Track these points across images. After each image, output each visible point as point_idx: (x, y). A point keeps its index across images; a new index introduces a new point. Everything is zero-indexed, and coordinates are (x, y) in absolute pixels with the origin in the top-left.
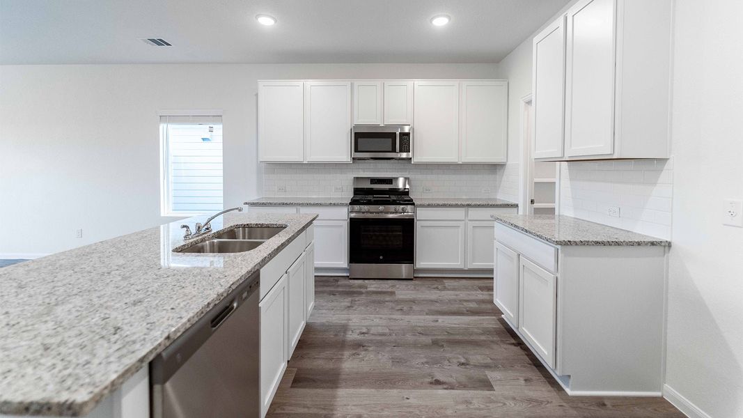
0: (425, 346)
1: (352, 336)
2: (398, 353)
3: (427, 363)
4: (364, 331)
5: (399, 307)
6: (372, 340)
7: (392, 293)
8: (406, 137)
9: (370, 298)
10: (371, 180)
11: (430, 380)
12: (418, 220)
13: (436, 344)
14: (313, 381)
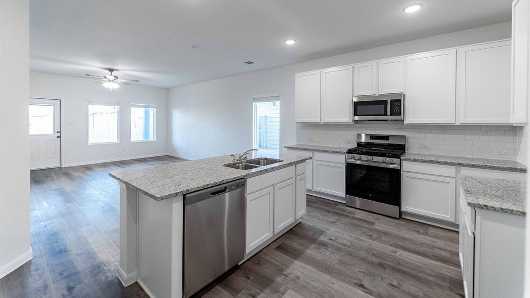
0: (372, 264)
1: (323, 238)
2: (346, 259)
3: (363, 272)
4: (333, 239)
5: (371, 233)
6: (334, 245)
7: (373, 223)
8: (397, 103)
9: (352, 221)
10: (371, 136)
11: (356, 282)
12: (404, 171)
13: (381, 265)
14: (287, 251)
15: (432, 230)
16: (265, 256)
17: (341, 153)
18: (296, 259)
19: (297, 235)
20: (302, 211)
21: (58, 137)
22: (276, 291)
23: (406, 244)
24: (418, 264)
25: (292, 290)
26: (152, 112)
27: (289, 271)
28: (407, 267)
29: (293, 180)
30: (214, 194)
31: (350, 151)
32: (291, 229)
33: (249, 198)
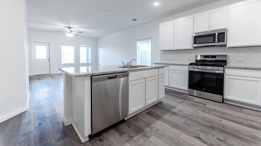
0: (205, 126)
1: (174, 110)
2: (189, 122)
3: (200, 130)
4: (180, 111)
5: (204, 110)
6: (181, 114)
7: (206, 105)
8: (222, 35)
9: (192, 103)
10: (204, 56)
11: (196, 136)
12: (226, 75)
13: (212, 127)
14: (153, 115)
15: (245, 110)
16: (140, 117)
17: (186, 65)
18: (158, 120)
19: (159, 108)
20: (162, 95)
21: (48, 60)
22: (145, 136)
23: (228, 117)
24: (237, 129)
25: (155, 136)
26: (90, 49)
27: (153, 126)
28: (230, 130)
29: (157, 77)
30: (109, 78)
31: (191, 64)
32: (156, 105)
33: (130, 84)
